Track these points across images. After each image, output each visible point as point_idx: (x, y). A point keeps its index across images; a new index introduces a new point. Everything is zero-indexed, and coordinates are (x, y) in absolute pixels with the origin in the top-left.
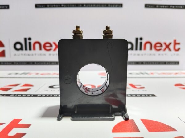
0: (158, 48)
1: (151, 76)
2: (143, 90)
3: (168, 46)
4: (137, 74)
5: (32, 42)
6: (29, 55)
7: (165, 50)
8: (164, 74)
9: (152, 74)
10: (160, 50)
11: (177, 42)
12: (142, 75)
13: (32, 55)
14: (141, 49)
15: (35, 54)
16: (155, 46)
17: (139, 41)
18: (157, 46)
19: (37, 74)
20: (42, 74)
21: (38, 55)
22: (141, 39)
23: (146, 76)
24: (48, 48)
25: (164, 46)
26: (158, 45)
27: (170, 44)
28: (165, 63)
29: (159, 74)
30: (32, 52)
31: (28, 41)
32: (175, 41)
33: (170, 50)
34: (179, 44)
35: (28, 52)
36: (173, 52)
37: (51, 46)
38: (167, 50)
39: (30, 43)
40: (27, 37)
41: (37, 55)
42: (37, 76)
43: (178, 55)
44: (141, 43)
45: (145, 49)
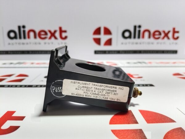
0: (157, 37)
1: (149, 65)
2: (141, 80)
3: (166, 35)
4: (135, 63)
5: (27, 30)
6: (23, 44)
7: (163, 38)
8: (162, 63)
9: (150, 63)
10: (158, 38)
11: (176, 30)
12: (139, 65)
13: (27, 44)
14: (139, 37)
15: (30, 43)
16: (154, 34)
17: (137, 29)
18: (156, 35)
19: (32, 63)
20: (38, 64)
21: (33, 44)
22: (140, 27)
23: (144, 65)
24: (43, 36)
25: (163, 35)
26: (157, 33)
27: (169, 32)
28: (163, 52)
29: (157, 63)
30: (27, 40)
31: (22, 29)
32: (174, 29)
33: (168, 38)
34: (178, 32)
35: (22, 40)
36: (172, 40)
37: (46, 34)
38: (166, 38)
39: (24, 31)
40: (21, 25)
41: (31, 43)
42: (32, 66)
43: (176, 43)
44: (139, 31)
45: (143, 37)
